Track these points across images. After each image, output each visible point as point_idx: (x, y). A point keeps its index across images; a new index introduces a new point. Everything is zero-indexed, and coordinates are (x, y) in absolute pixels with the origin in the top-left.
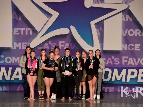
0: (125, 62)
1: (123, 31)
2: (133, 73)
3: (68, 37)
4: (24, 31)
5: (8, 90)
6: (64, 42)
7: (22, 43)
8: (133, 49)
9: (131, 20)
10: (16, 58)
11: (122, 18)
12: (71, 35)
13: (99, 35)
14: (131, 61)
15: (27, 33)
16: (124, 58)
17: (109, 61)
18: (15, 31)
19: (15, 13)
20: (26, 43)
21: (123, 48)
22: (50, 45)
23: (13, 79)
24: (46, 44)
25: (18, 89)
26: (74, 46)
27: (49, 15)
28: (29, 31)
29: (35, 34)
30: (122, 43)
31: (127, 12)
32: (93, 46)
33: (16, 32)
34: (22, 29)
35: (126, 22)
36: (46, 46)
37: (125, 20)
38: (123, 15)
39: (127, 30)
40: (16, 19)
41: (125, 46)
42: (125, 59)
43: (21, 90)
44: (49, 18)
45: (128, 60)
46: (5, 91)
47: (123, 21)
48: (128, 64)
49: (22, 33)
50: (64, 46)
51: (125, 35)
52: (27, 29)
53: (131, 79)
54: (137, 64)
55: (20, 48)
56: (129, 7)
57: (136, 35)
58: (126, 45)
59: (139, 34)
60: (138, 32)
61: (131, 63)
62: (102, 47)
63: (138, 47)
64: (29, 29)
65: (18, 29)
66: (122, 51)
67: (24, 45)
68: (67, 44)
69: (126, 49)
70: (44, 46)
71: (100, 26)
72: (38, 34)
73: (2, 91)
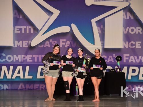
0: (126, 60)
1: (124, 29)
2: (134, 71)
3: (69, 35)
4: (25, 29)
5: (10, 88)
6: (65, 40)
7: (23, 41)
8: (134, 47)
9: (132, 18)
10: (17, 56)
11: (123, 15)
12: (72, 33)
13: (100, 33)
14: (132, 59)
15: (28, 32)
16: (125, 55)
17: (110, 59)
18: (16, 29)
19: (16, 11)
20: (27, 42)
21: (124, 46)
22: (51, 43)
23: (14, 77)
24: (47, 42)
25: (20, 88)
26: (75, 44)
27: (50, 13)
28: (30, 30)
29: (36, 32)
30: (123, 41)
31: (128, 10)
32: (94, 44)
33: (17, 31)
34: (23, 28)
35: (127, 20)
36: (47, 44)
37: (126, 18)
38: (124, 13)
39: (128, 27)
40: (17, 17)
41: (126, 44)
42: (126, 57)
43: (23, 88)
44: (50, 16)
45: (129, 57)
46: (7, 90)
47: (124, 18)
48: (130, 62)
49: (23, 32)
50: (65, 44)
51: (126, 33)
52: (28, 27)
53: (132, 76)
54: (138, 61)
55: (21, 46)
56: (130, 5)
57: (137, 33)
58: (127, 42)
59: (140, 31)
60: (139, 29)
61: (132, 61)
62: (103, 45)
63: (139, 45)
64: (30, 27)
65: (19, 27)
66: (123, 48)
67: (25, 43)
68: (68, 42)
69: (127, 47)
70: (45, 44)
71: (101, 23)
72: (39, 33)
73: (4, 89)
